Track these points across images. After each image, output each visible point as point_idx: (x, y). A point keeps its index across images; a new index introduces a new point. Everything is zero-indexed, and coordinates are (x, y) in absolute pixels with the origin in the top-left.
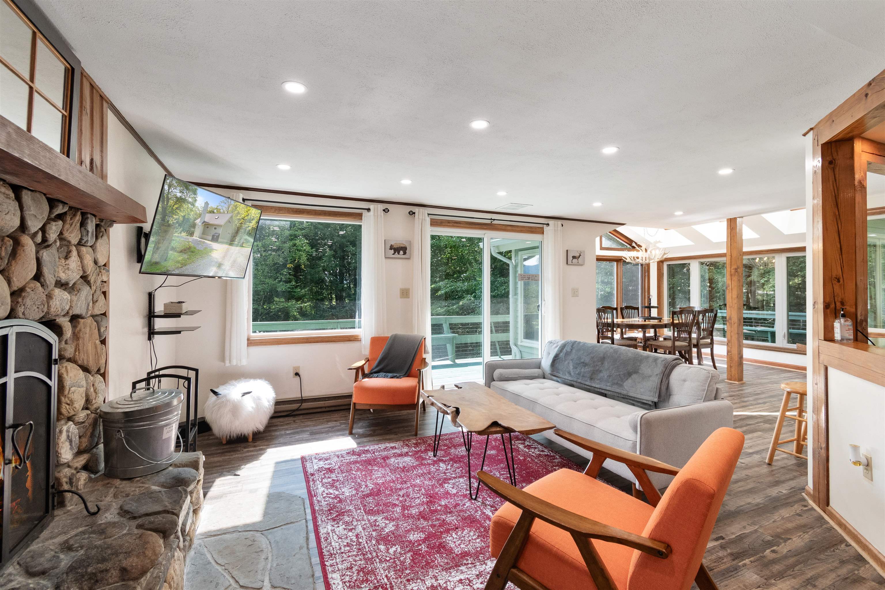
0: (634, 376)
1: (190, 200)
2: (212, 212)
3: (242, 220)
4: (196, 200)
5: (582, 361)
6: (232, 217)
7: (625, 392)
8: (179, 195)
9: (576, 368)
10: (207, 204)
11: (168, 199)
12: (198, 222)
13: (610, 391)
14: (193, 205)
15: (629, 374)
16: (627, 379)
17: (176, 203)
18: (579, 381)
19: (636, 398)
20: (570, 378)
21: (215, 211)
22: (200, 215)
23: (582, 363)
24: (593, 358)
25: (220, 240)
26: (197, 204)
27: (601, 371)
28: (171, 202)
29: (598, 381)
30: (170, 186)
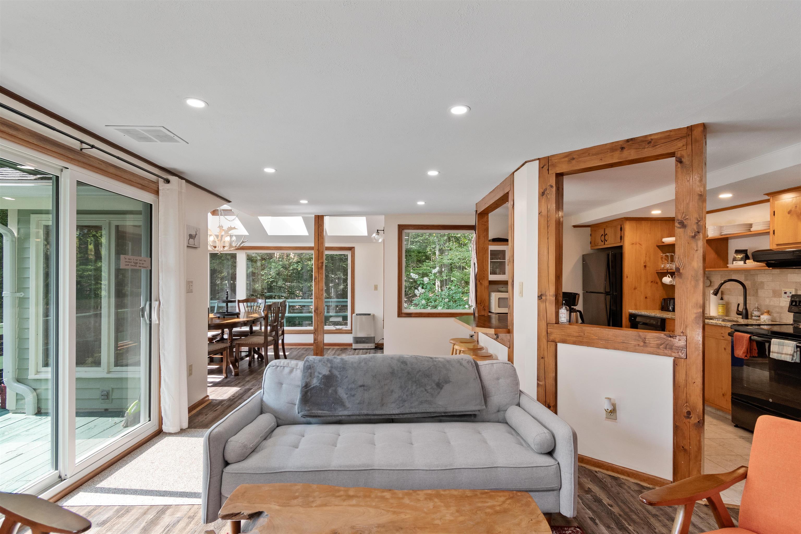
0: (447, 387)
5: (360, 383)
7: (441, 410)
9: (354, 396)
13: (416, 413)
15: (439, 386)
16: (439, 393)
18: (365, 412)
19: (457, 412)
20: (346, 413)
23: (361, 386)
24: (374, 377)
27: (392, 391)
29: (393, 405)
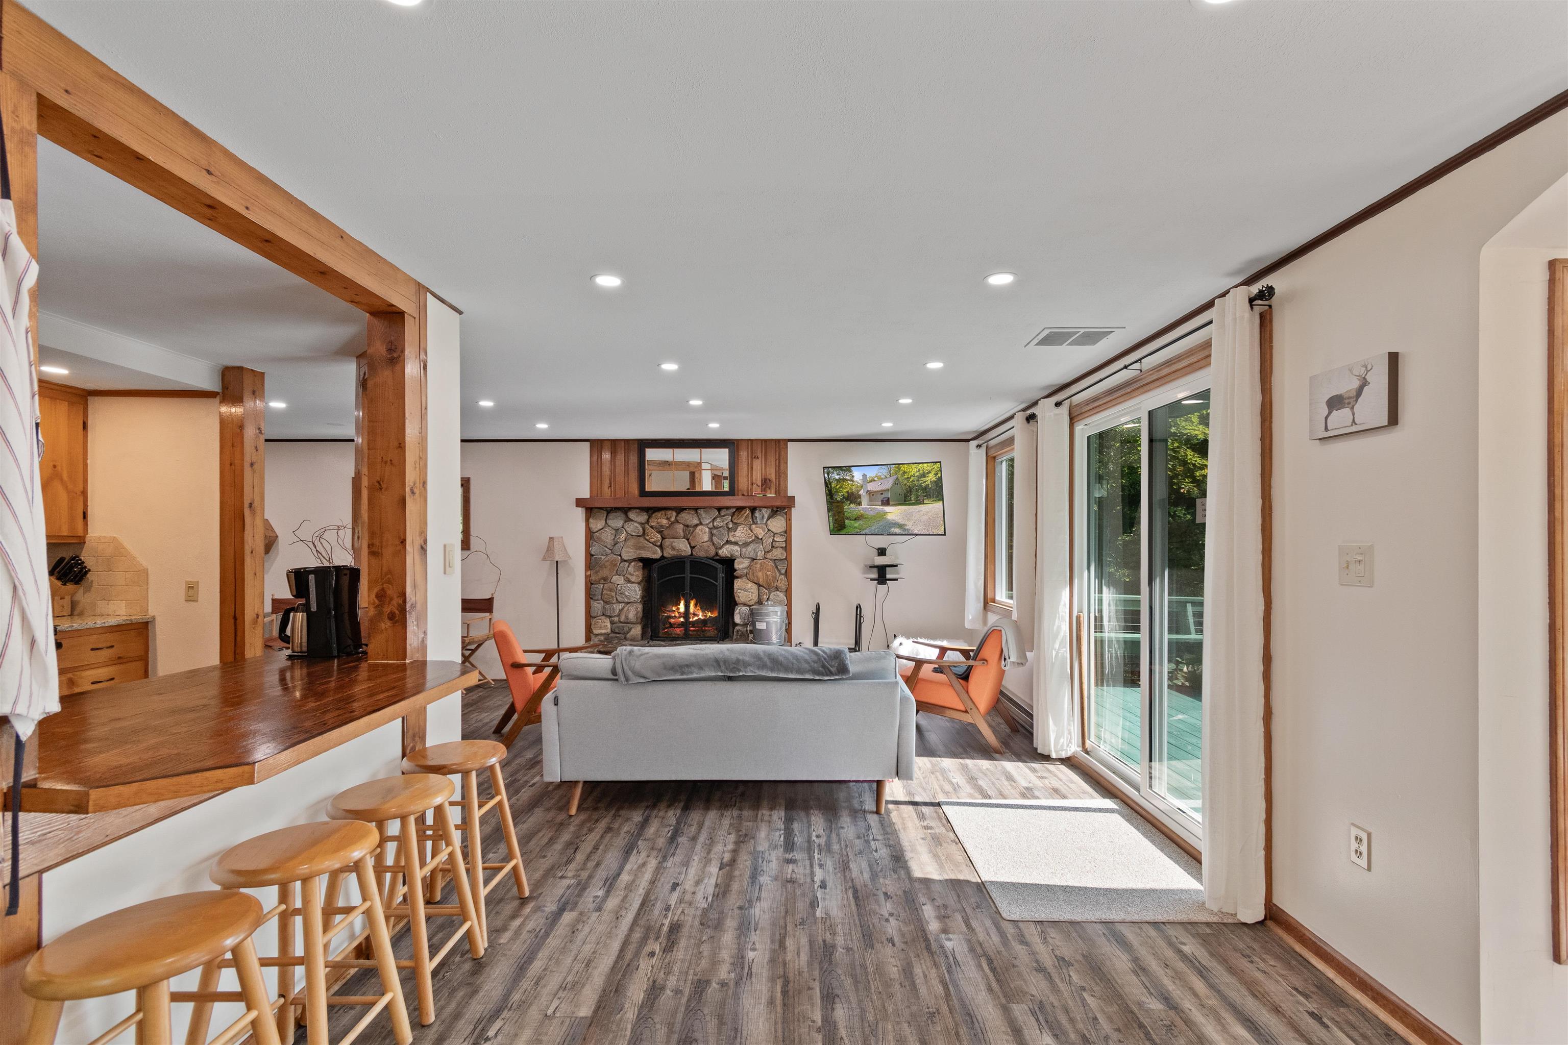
1: (848, 478)
2: (873, 481)
3: (912, 478)
4: (853, 476)
6: (897, 479)
8: (837, 477)
10: (864, 476)
11: (830, 483)
12: (861, 492)
14: (852, 481)
17: (837, 484)
21: (876, 479)
22: (862, 486)
25: (891, 503)
26: (855, 479)
28: (833, 485)
30: (828, 474)
